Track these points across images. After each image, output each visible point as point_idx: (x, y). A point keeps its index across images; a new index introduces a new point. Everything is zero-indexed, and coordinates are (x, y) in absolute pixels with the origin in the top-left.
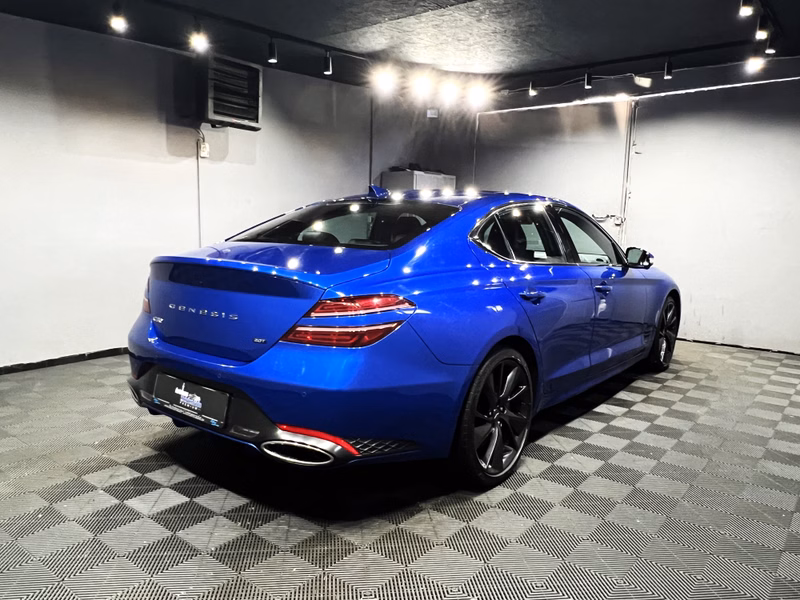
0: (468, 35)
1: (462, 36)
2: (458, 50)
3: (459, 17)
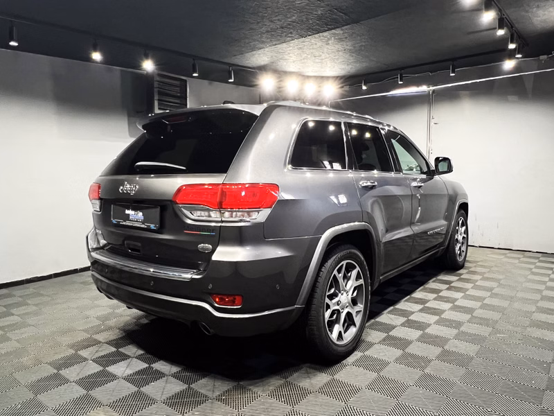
0: (321, 53)
1: (317, 54)
2: (314, 62)
3: (314, 42)
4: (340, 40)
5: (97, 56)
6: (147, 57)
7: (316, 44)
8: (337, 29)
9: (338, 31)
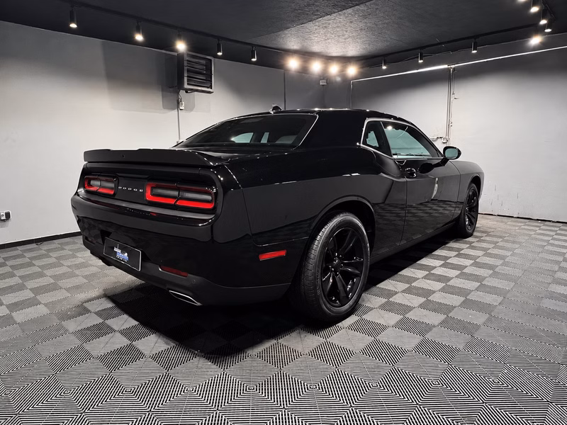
0: (345, 32)
1: (341, 33)
2: (338, 42)
3: (339, 21)
4: (365, 17)
5: (139, 37)
6: (180, 37)
7: (340, 22)
8: (362, 6)
9: (362, 7)
